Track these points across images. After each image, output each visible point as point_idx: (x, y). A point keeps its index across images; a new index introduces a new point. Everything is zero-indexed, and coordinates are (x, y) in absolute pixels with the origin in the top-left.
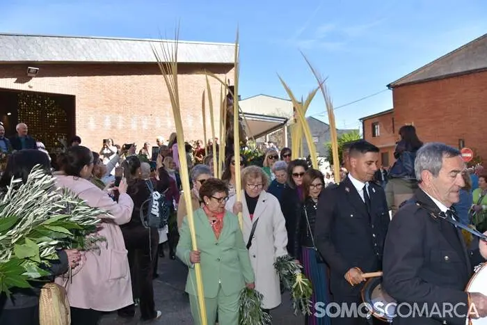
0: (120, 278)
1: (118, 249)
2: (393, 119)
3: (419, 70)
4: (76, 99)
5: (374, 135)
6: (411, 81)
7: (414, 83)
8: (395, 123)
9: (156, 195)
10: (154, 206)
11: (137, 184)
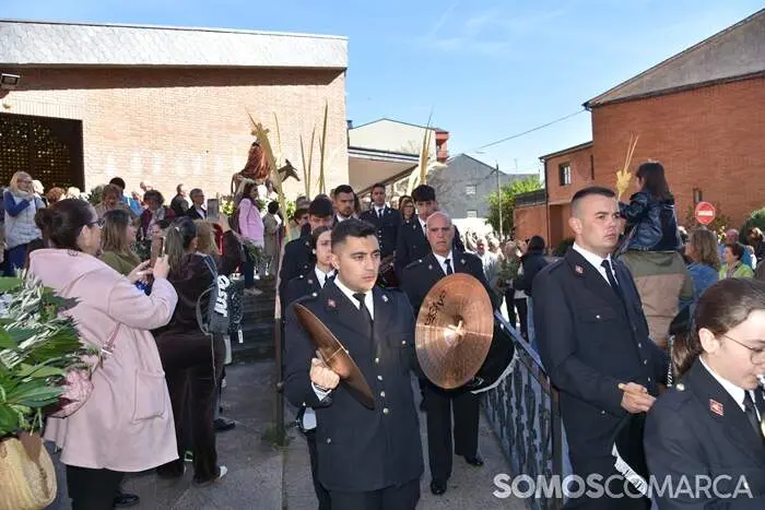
0: (152, 418)
1: (149, 370)
2: (592, 157)
3: (633, 80)
4: (84, 127)
5: (562, 183)
6: (621, 96)
7: (624, 100)
8: (595, 164)
9: (222, 282)
10: (219, 300)
11: (190, 264)
